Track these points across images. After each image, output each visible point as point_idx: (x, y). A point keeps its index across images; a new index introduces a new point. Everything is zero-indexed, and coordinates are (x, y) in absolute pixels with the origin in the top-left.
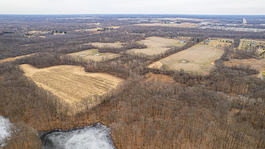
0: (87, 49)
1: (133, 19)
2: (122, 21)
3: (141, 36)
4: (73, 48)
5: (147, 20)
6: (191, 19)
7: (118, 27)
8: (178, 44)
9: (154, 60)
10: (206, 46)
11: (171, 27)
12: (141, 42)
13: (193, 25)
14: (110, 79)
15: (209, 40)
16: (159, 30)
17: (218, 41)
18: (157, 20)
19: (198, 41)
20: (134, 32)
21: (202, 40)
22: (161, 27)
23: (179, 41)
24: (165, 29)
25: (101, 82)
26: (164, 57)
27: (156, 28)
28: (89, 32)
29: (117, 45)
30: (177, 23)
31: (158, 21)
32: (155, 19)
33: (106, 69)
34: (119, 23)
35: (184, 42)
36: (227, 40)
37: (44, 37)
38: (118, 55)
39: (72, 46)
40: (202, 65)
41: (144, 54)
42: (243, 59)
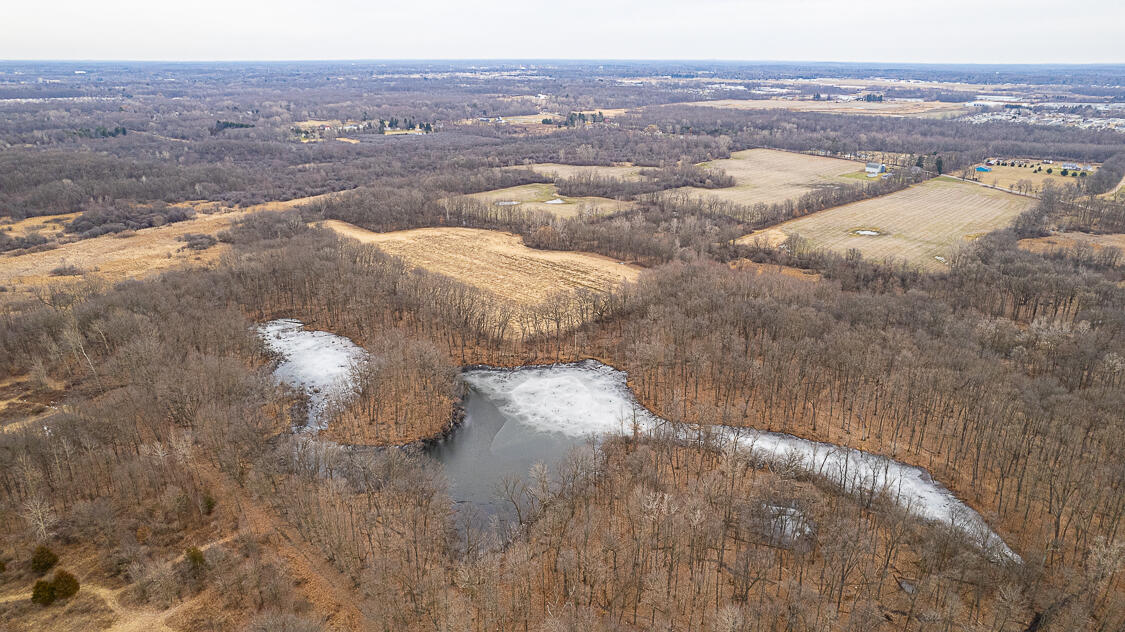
0: (519, 184)
1: (682, 81)
2: (638, 90)
3: (713, 145)
4: (473, 178)
5: (741, 88)
6: (936, 82)
7: (622, 112)
8: (856, 176)
9: (758, 223)
10: (967, 186)
11: (839, 116)
12: (713, 167)
13: (937, 110)
14: (610, 269)
15: (991, 164)
16: (785, 124)
17: (1028, 169)
18: (783, 87)
19: (939, 169)
20: (685, 130)
21: (957, 167)
22: (798, 114)
23: (862, 166)
24: (811, 122)
25: (583, 276)
26: (795, 217)
27: (775, 118)
28: (513, 129)
29: (624, 173)
30: (869, 99)
31: (784, 91)
32: (774, 82)
33: (596, 243)
34: (626, 96)
35: (883, 170)
36: (1069, 166)
37: (353, 142)
38: (632, 205)
39: (467, 173)
40: (931, 247)
41: (723, 204)
42: (1107, 233)
